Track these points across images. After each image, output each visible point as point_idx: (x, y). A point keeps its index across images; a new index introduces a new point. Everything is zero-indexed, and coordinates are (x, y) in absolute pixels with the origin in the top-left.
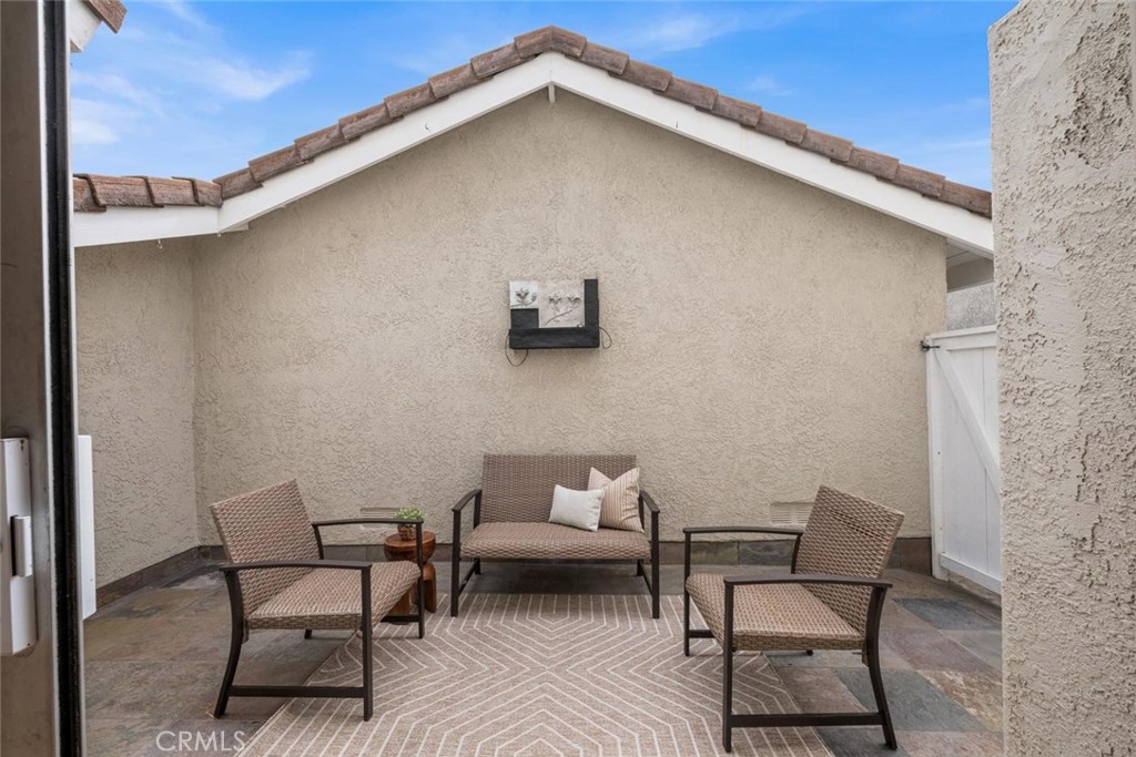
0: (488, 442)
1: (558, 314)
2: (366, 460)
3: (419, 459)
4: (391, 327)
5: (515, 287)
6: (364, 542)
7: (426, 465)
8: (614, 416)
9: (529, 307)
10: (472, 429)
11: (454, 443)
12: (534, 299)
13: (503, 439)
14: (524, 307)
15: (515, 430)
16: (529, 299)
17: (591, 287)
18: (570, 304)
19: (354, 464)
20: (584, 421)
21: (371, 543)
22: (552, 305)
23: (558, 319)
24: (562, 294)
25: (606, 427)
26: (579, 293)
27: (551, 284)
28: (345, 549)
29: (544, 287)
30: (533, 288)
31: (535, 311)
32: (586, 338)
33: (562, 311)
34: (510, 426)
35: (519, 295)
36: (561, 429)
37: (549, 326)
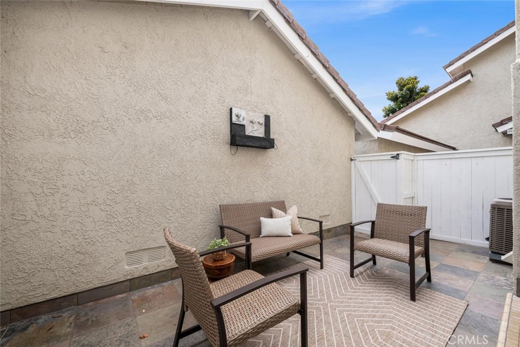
1: (254, 129)
2: (132, 216)
3: (174, 211)
4: (154, 120)
5: (234, 111)
6: (129, 277)
7: (178, 214)
8: (273, 182)
9: (241, 123)
10: (208, 191)
11: (196, 199)
12: (244, 119)
13: (225, 195)
14: (239, 123)
15: (230, 190)
16: (241, 119)
17: (267, 118)
18: (259, 126)
19: (121, 219)
20: (261, 185)
21: (135, 277)
22: (251, 124)
23: (254, 132)
24: (256, 120)
25: (270, 188)
26: (262, 121)
27: (251, 113)
28: (110, 287)
29: (248, 114)
30: (243, 113)
31: (244, 126)
33: (255, 129)
34: (228, 188)
35: (237, 116)
36: (252, 189)
37: (250, 134)
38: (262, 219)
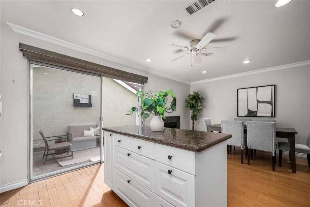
0: (68, 124)
5: (75, 95)
9: (78, 99)
12: (79, 97)
16: (78, 97)
17: (90, 96)
18: (86, 99)
22: (82, 99)
24: (84, 97)
26: (88, 97)
29: (81, 95)
30: (79, 95)
32: (89, 105)
33: (84, 100)
35: (76, 96)
37: (82, 103)
38: (85, 131)
